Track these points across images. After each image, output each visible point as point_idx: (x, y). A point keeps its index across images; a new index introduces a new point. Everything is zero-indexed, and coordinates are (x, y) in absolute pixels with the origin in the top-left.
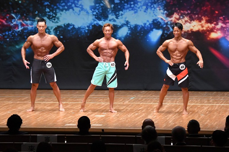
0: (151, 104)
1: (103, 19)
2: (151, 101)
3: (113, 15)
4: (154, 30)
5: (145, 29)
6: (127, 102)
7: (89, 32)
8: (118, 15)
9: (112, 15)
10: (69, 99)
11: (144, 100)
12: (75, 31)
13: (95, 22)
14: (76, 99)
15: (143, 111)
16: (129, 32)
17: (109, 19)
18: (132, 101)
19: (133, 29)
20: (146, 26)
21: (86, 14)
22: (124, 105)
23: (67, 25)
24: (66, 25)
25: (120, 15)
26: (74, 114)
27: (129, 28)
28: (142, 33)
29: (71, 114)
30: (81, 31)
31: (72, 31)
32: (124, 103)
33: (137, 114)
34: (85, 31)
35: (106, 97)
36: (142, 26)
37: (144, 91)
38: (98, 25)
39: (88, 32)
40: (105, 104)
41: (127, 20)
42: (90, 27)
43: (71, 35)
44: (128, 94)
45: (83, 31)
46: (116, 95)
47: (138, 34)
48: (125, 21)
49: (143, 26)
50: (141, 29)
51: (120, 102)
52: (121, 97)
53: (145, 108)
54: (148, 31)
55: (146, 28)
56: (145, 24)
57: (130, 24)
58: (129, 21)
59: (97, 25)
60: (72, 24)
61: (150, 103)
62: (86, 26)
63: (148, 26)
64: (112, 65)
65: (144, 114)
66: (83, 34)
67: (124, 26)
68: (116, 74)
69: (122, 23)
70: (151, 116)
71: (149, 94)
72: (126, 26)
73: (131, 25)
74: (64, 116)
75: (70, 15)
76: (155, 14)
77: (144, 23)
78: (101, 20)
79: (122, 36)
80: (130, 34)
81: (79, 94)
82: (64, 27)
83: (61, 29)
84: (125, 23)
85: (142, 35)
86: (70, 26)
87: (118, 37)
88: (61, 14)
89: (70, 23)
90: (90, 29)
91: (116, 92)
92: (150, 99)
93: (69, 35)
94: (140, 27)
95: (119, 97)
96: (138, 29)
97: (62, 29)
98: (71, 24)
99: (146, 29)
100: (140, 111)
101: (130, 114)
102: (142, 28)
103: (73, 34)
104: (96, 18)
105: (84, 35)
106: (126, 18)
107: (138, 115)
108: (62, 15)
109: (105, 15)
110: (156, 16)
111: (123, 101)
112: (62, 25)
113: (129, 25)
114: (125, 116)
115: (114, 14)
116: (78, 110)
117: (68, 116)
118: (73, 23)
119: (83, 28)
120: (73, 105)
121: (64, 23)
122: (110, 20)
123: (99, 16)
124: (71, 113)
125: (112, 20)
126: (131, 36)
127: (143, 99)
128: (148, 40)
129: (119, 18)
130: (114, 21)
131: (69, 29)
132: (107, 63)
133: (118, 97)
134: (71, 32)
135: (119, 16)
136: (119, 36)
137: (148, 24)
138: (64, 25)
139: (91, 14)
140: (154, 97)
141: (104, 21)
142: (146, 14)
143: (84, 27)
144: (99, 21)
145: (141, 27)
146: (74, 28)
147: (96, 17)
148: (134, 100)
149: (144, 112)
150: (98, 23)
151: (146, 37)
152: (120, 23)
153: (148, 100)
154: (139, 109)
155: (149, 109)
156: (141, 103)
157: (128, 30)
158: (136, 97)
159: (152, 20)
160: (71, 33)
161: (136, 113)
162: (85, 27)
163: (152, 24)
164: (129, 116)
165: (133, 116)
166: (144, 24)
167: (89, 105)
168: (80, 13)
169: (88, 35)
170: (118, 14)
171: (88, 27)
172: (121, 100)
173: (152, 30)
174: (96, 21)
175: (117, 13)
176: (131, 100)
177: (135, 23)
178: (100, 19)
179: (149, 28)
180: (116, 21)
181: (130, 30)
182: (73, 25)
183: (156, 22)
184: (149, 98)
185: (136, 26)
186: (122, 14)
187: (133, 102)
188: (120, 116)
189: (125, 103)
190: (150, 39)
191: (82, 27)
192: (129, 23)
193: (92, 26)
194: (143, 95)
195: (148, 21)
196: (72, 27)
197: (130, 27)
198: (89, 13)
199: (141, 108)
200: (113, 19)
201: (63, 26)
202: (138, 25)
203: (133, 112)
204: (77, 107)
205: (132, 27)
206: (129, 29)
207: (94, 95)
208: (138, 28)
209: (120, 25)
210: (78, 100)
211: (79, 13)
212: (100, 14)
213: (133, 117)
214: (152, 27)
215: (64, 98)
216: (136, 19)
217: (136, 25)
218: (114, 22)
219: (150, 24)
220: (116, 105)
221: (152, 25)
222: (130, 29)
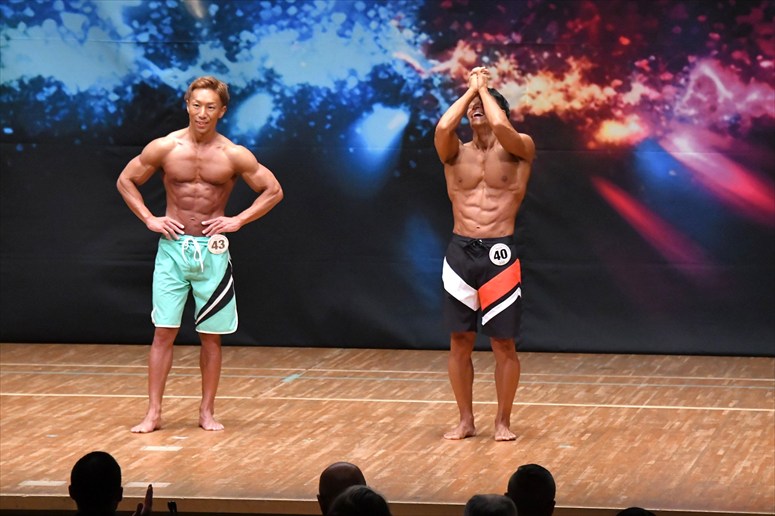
0: (365, 400)
1: (177, 61)
2: (366, 388)
3: (217, 47)
4: (378, 107)
5: (341, 104)
6: (269, 394)
7: (122, 111)
8: (235, 48)
9: (212, 47)
10: (39, 382)
11: (336, 385)
12: (63, 107)
13: (146, 74)
14: (65, 379)
15: (333, 430)
16: (277, 114)
17: (200, 61)
18: (290, 389)
19: (294, 101)
20: (345, 90)
21: (110, 40)
22: (260, 405)
23: (32, 81)
24: (26, 81)
25: (242, 44)
26: (56, 440)
27: (278, 97)
28: (329, 121)
29: (44, 441)
30: (92, 108)
31: (50, 107)
32: (256, 395)
33: (308, 442)
34: (105, 108)
35: (187, 371)
36: (329, 91)
37: (337, 351)
38: (156, 86)
39: (117, 113)
40: (184, 399)
41: (269, 65)
42: (126, 93)
43: (48, 125)
44: (273, 360)
45: (99, 110)
46: (227, 364)
47: (312, 124)
48: (259, 70)
49: (334, 91)
50: (325, 103)
51: (240, 394)
52: (247, 372)
53: (341, 417)
54: (352, 110)
55: (346, 99)
56: (342, 84)
57: (279, 84)
58: (278, 70)
59: (151, 85)
60: (52, 80)
61: (363, 396)
62: (110, 88)
63: (351, 92)
64: (215, 245)
65: (336, 443)
66: (96, 121)
67: (259, 90)
68: (231, 280)
69: (249, 80)
70: (363, 450)
71: (360, 360)
72: (264, 90)
73: (286, 87)
74: (16, 447)
75: (47, 42)
76: (380, 47)
77: (336, 79)
78: (170, 66)
79: (249, 132)
80: (280, 122)
81: (76, 361)
82: (18, 89)
83: (8, 99)
84: (263, 80)
85: (328, 126)
86: (45, 89)
87: (234, 132)
88: (8, 39)
89: (45, 75)
90: (125, 98)
91: (229, 353)
92: (360, 381)
93: (38, 123)
94: (319, 95)
95: (238, 372)
96: (312, 104)
97: (11, 99)
98: (51, 78)
99: (344, 103)
100: (323, 429)
101: (283, 442)
102: (330, 100)
103: (57, 119)
104: (147, 56)
105: (100, 123)
106: (264, 59)
107: (312, 445)
108: (11, 43)
109: (186, 46)
110: (385, 51)
111: (255, 391)
112: (11, 81)
113: (276, 88)
114: (263, 448)
115: (218, 42)
116: (70, 426)
117: (31, 448)
118: (58, 77)
119: (99, 98)
120: (51, 405)
121: (18, 75)
122: (205, 67)
123: (162, 51)
124: (43, 435)
125: (214, 67)
126: (282, 129)
127: (331, 382)
128: (351, 150)
129: (238, 56)
130: (222, 69)
131: (41, 97)
132: (195, 240)
133: (233, 372)
134: (47, 111)
135: (238, 51)
136: (238, 129)
137: (352, 83)
138: (21, 82)
139: (129, 40)
140: (377, 375)
141: (180, 68)
142: (347, 44)
143: (103, 93)
144: (162, 68)
145: (325, 95)
146: (60, 94)
147: (151, 51)
148: (295, 385)
149: (337, 435)
150: (158, 78)
151: (342, 136)
152: (245, 79)
153: (354, 387)
154: (316, 422)
155: (358, 424)
156: (327, 399)
157: (273, 105)
158: (308, 374)
159: (369, 70)
160: (48, 117)
161: (306, 437)
162: (107, 93)
163: (368, 83)
164: (278, 451)
165: (293, 450)
166: (336, 83)
167: (117, 405)
168: (86, 37)
169: (120, 123)
170: (237, 44)
171: (117, 91)
172: (248, 386)
173: (370, 110)
174: (148, 68)
175: (232, 38)
176: (287, 386)
177: (303, 80)
178: (163, 61)
179: (355, 101)
180: (228, 70)
181: (280, 105)
182: (59, 85)
183: (387, 76)
184: (357, 379)
185: (305, 92)
186: (248, 42)
187: (293, 395)
188: (244, 451)
189: (261, 398)
190: (359, 146)
191: (94, 93)
192: (276, 79)
193: (135, 88)
194: (336, 367)
195: (353, 73)
196: (53, 90)
197: (282, 93)
198: (119, 37)
199: (323, 418)
200: (216, 62)
201: (15, 85)
202: (311, 88)
203: (294, 434)
204: (70, 413)
205: (288, 94)
206: (276, 102)
207: (136, 363)
208: (313, 100)
209: (242, 84)
210: (72, 383)
211: (81, 36)
212: (166, 41)
213: (293, 452)
214: (370, 95)
215: (19, 377)
216: (303, 64)
217: (303, 85)
218: (222, 73)
219: (361, 85)
220: (224, 404)
221: (370, 89)
222: (282, 102)
